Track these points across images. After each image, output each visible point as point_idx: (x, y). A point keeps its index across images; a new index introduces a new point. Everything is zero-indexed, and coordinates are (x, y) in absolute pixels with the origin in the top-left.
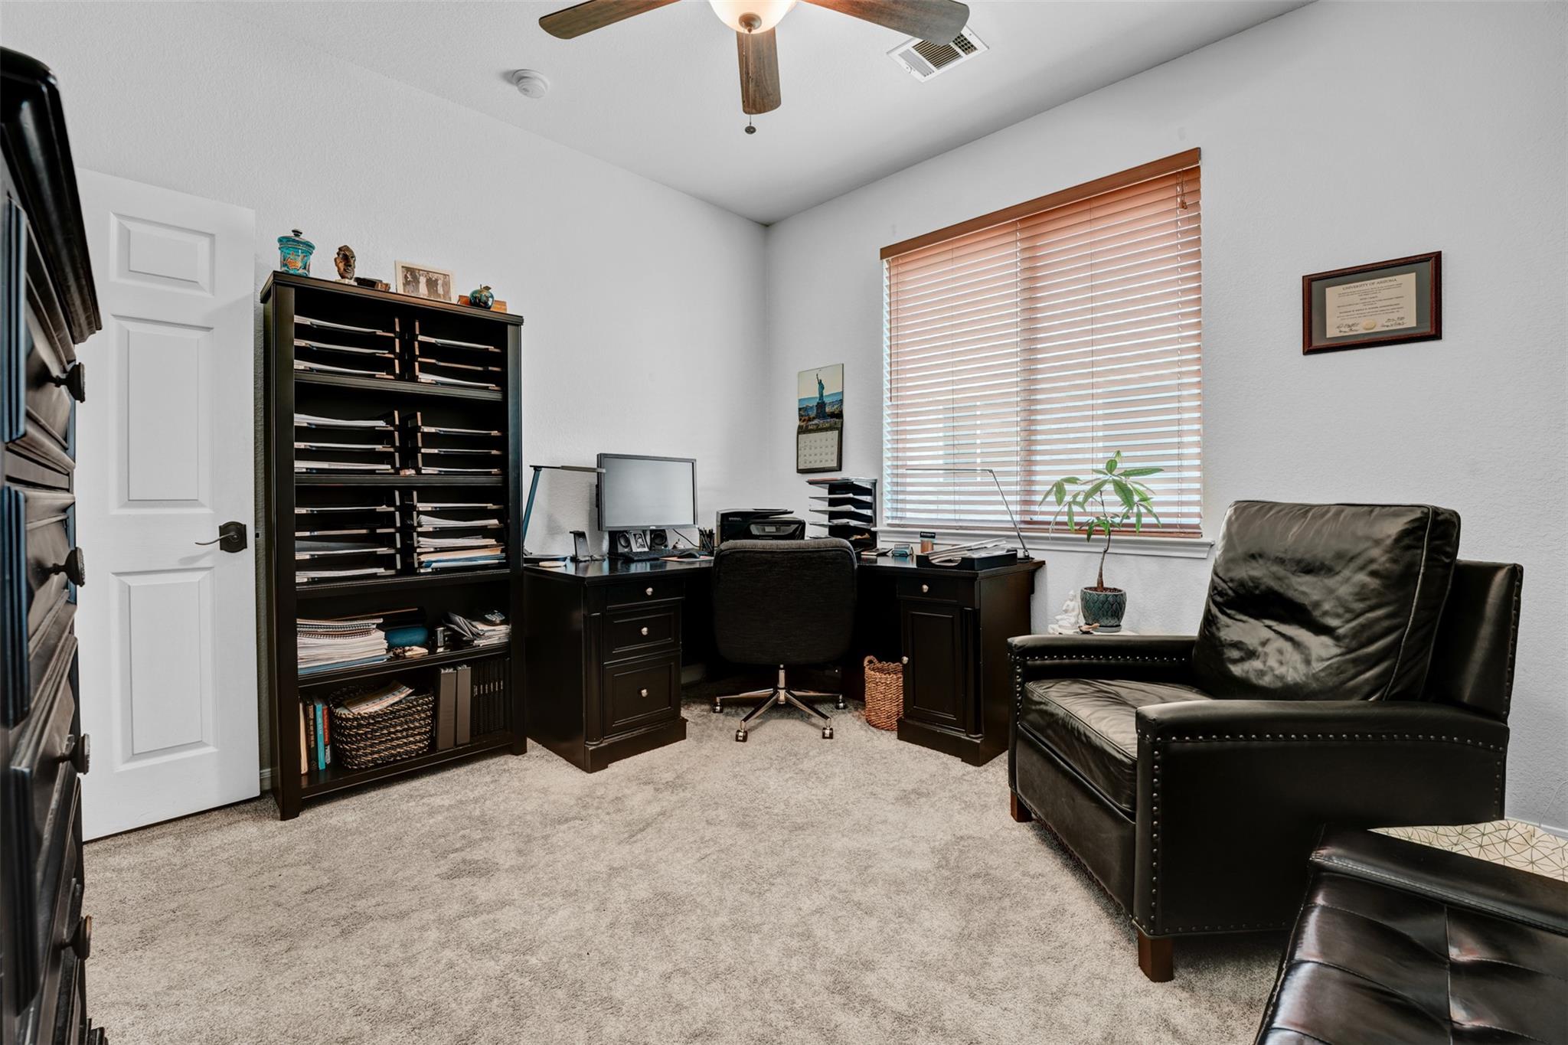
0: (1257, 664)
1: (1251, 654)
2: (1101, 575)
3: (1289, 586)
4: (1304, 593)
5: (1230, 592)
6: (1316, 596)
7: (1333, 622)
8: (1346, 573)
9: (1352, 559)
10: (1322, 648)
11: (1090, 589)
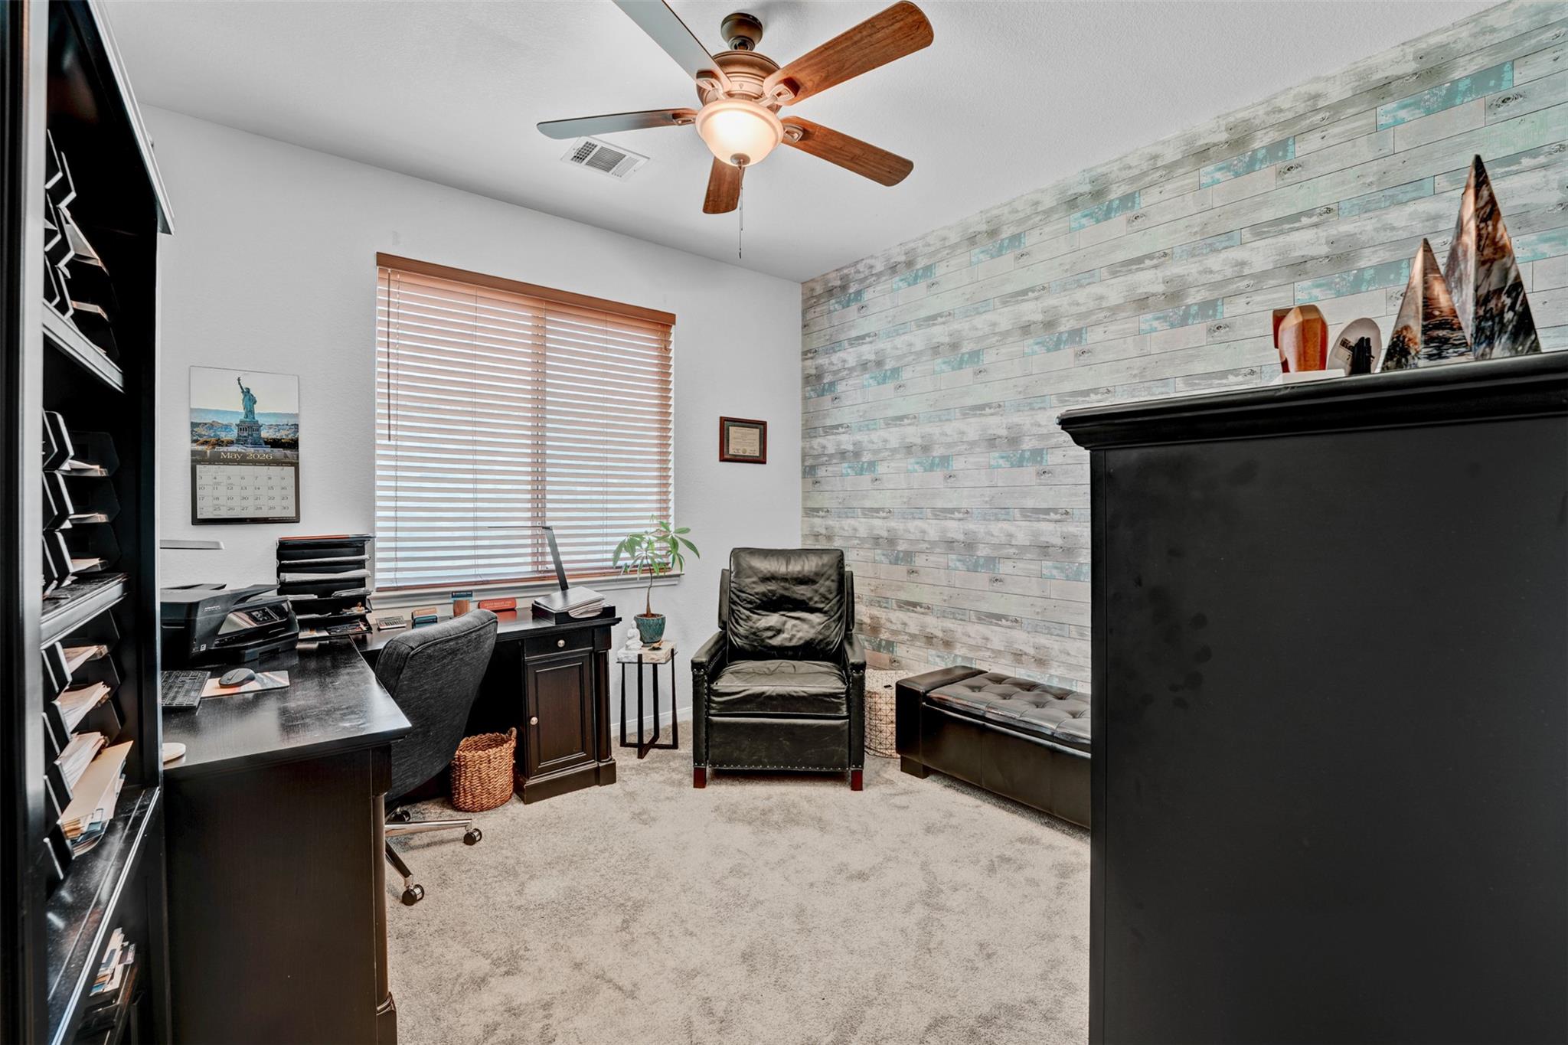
0: (785, 635)
1: (779, 632)
2: (648, 605)
3: (794, 592)
4: (802, 594)
5: (757, 601)
6: (809, 594)
7: (821, 606)
8: (821, 582)
9: (822, 575)
10: (816, 618)
11: (641, 616)
